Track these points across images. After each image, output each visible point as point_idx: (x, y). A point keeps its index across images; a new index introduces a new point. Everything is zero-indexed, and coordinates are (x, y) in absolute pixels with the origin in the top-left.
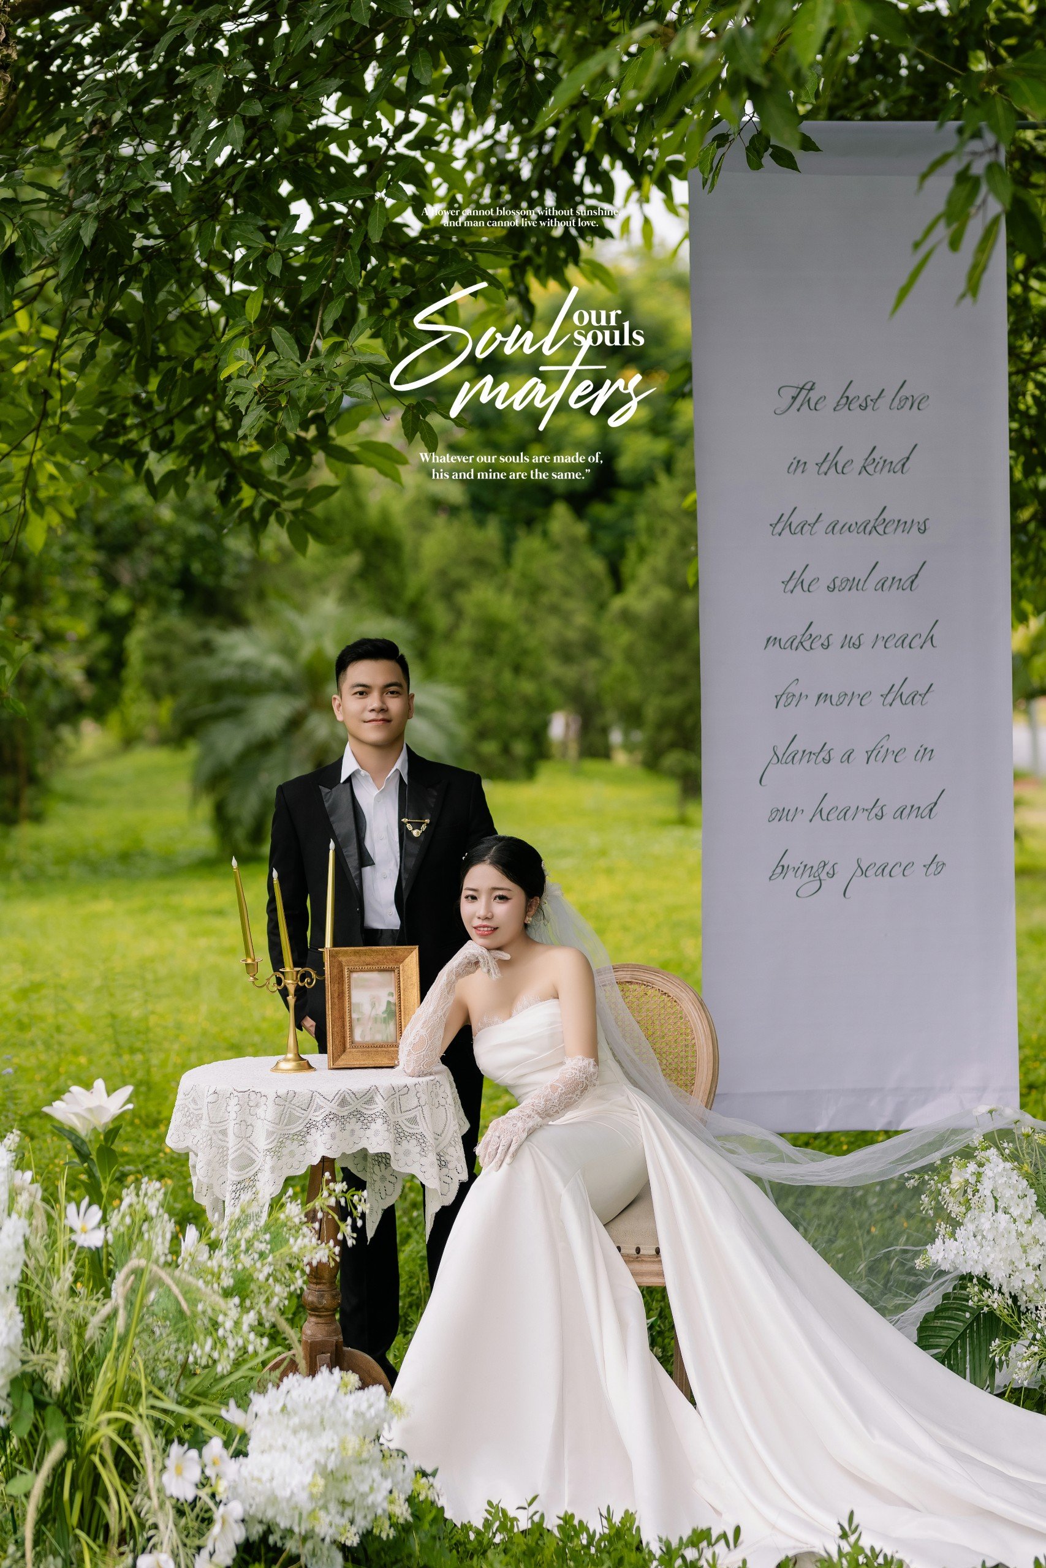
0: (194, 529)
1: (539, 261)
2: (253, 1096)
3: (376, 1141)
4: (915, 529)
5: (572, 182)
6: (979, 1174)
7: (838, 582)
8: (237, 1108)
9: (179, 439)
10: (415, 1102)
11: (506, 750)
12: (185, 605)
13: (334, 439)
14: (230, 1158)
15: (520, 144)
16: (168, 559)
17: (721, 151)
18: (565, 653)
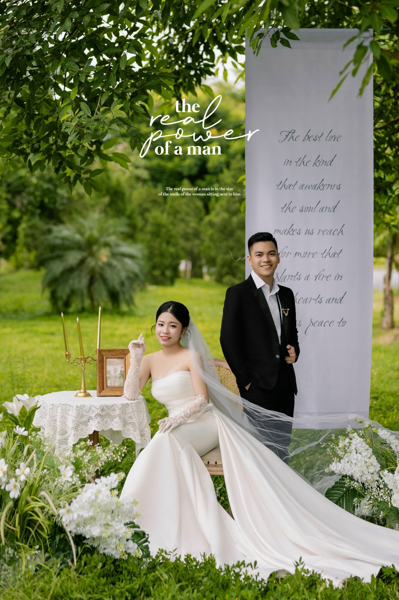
0: (46, 186)
1: (185, 84)
2: (67, 406)
3: (116, 425)
4: (335, 187)
5: (198, 53)
6: (350, 443)
7: (304, 208)
8: (61, 411)
9: (42, 149)
10: (131, 410)
11: (163, 274)
12: (41, 215)
13: (103, 151)
14: (58, 430)
15: (178, 38)
16: (35, 197)
17: (261, 40)
18: (186, 237)
